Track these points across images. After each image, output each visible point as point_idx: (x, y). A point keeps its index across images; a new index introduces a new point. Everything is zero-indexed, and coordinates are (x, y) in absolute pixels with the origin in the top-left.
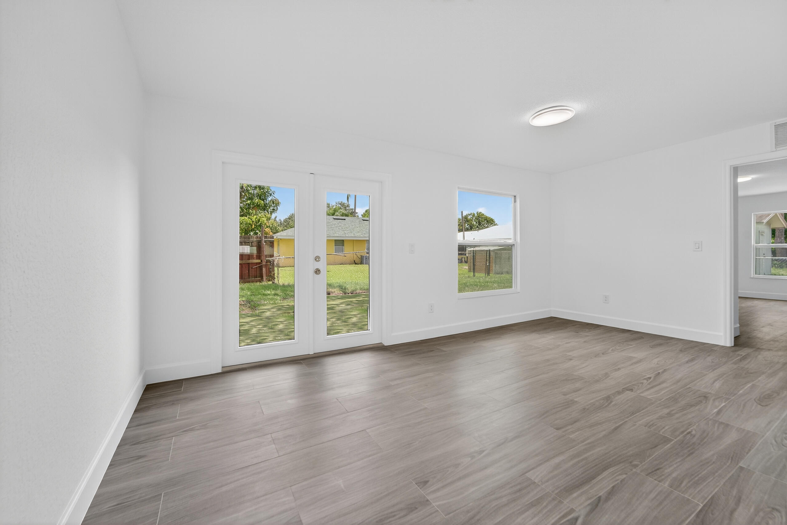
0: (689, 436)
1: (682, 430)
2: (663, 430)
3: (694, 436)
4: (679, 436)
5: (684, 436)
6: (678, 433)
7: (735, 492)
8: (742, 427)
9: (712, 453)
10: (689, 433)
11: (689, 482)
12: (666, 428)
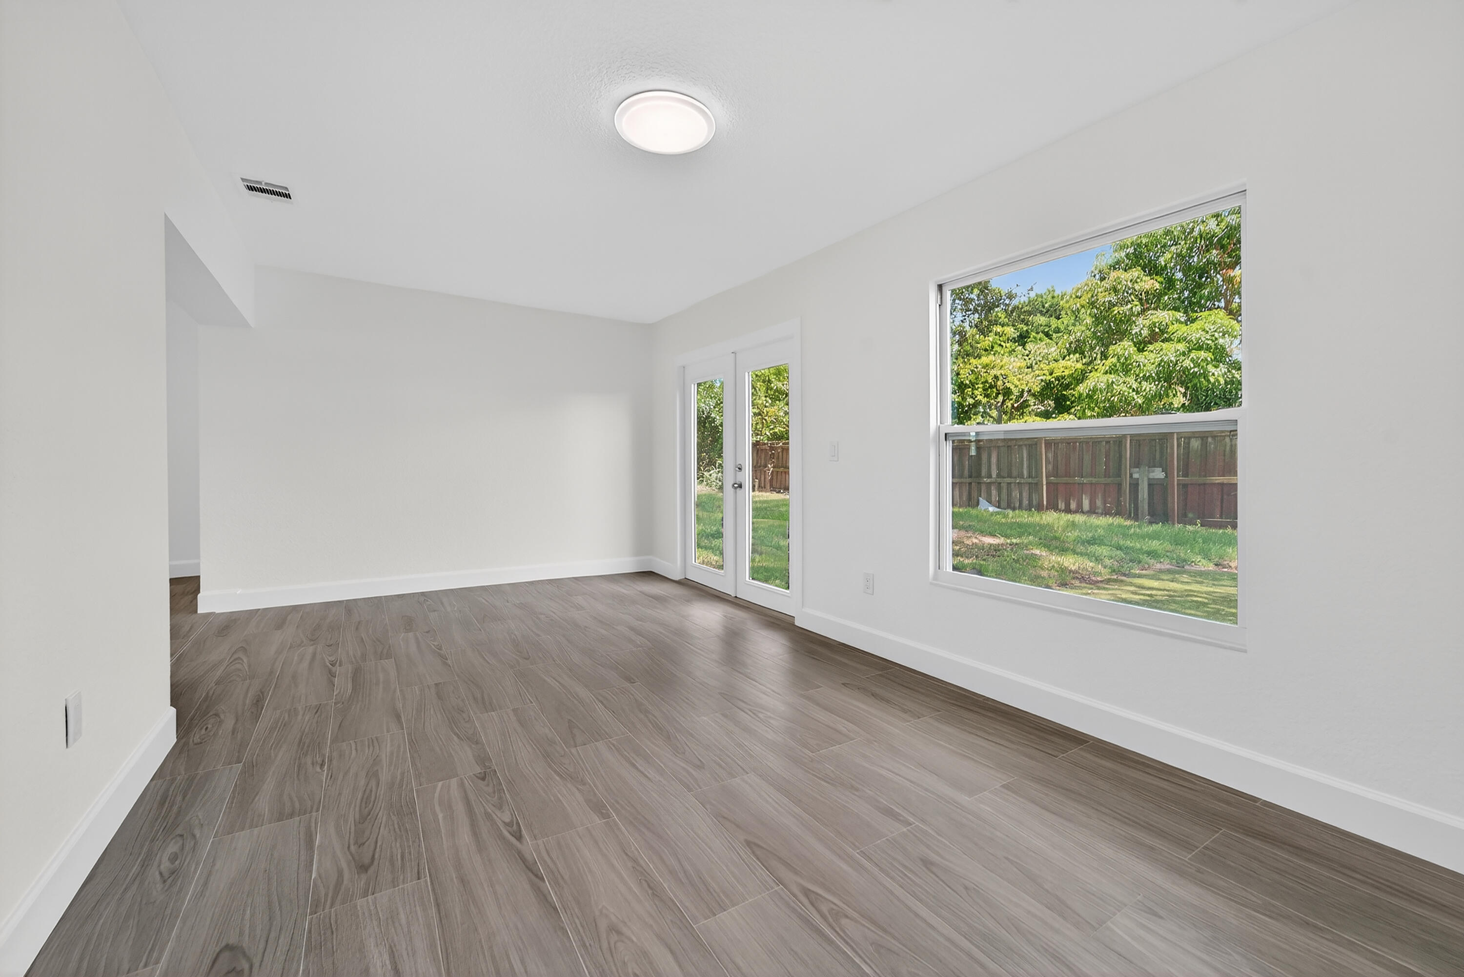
0: (319, 760)
1: (335, 762)
2: (353, 747)
3: (313, 764)
4: (331, 752)
5: (324, 756)
6: (335, 754)
7: (239, 736)
8: (256, 831)
9: (279, 758)
10: (322, 765)
11: (284, 719)
12: (354, 752)
